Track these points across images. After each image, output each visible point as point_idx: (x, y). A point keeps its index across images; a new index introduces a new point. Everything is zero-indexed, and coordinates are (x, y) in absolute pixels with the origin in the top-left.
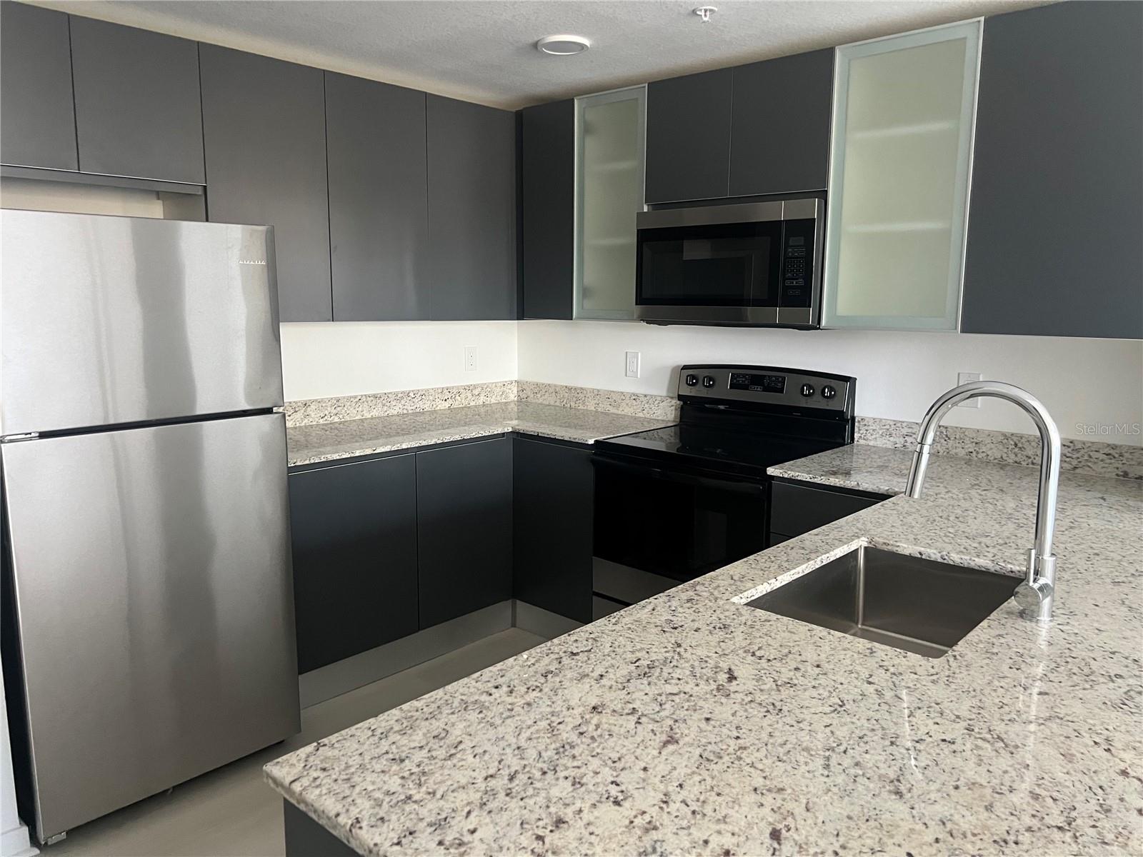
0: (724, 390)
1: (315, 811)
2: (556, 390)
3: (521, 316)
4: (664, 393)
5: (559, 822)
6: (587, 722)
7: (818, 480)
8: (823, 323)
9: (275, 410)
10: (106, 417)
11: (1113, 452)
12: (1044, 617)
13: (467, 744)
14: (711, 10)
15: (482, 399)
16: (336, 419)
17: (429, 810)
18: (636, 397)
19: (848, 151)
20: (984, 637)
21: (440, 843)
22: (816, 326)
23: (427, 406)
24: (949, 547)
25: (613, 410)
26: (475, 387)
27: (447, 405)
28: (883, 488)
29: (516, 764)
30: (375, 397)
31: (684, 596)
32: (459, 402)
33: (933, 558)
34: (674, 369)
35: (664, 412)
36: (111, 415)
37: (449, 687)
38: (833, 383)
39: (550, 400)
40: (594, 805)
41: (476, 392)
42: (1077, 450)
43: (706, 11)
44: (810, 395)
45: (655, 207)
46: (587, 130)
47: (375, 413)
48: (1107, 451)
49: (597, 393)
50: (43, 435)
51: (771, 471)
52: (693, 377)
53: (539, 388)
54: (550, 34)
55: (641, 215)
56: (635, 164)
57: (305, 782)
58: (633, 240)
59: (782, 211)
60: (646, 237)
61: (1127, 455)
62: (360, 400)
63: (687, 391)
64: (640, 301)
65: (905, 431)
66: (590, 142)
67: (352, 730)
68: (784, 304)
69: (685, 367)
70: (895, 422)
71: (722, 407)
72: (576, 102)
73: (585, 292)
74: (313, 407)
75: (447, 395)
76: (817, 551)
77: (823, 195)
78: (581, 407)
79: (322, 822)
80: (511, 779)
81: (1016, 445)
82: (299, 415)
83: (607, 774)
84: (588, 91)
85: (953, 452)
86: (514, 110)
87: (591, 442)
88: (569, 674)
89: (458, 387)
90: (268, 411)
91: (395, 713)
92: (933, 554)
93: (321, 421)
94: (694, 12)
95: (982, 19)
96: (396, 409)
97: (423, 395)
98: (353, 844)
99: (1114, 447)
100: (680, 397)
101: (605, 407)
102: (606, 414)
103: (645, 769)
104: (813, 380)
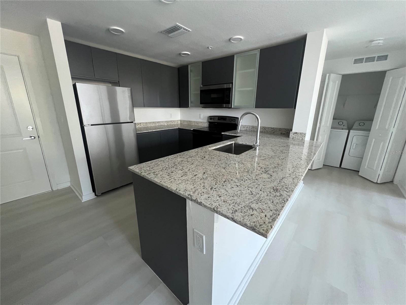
0: (216, 121)
1: (136, 172)
2: (187, 121)
3: (180, 107)
4: (206, 121)
5: (172, 172)
6: (180, 162)
7: (230, 135)
8: (232, 107)
9: (134, 122)
10: (103, 122)
11: (280, 129)
12: (257, 150)
13: (160, 165)
14: (211, 47)
15: (173, 123)
16: (146, 126)
17: (153, 171)
18: (201, 122)
19: (237, 75)
20: (247, 153)
21: (154, 174)
22: (231, 108)
23: (163, 124)
24: (247, 142)
25: (197, 125)
26: (172, 121)
27: (167, 124)
28: (241, 135)
29: (167, 167)
30: (153, 122)
31: (201, 149)
32: (169, 124)
33: (244, 144)
34: (208, 117)
35: (206, 125)
36: (104, 122)
37: (159, 159)
38: (235, 118)
39: (186, 123)
40: (178, 171)
41: (172, 122)
42: (274, 129)
43: (210, 47)
44: (231, 121)
45: (203, 86)
46: (191, 71)
47: (153, 125)
48: (279, 129)
49: (194, 122)
50: (92, 125)
51: (222, 133)
52: (211, 118)
53: (184, 121)
54: (182, 51)
55: (201, 87)
56: (200, 78)
57: (134, 169)
58: (199, 92)
59: (225, 86)
60: (202, 92)
61: (282, 130)
62: (150, 123)
63: (210, 121)
64: (201, 103)
65: (247, 127)
66: (191, 74)
67: (143, 163)
68: (225, 104)
69: (210, 116)
70: (245, 125)
71: (216, 124)
72: (189, 66)
73: (191, 102)
74: (142, 124)
75: (167, 122)
76: (225, 143)
77: (232, 83)
78: (192, 125)
79: (137, 173)
80: (166, 168)
81: (265, 129)
82: (139, 125)
83: (181, 167)
84: (191, 64)
85: (255, 130)
86: (178, 67)
87: (192, 129)
88: (179, 157)
89: (169, 121)
90: (132, 122)
91: (150, 162)
92: (244, 143)
93: (143, 126)
94: (208, 48)
95: (259, 50)
96: (157, 124)
97: (162, 122)
98: (141, 175)
99: (280, 128)
100: (209, 122)
101: (196, 124)
102: (196, 125)
103: (187, 167)
104: (232, 118)
